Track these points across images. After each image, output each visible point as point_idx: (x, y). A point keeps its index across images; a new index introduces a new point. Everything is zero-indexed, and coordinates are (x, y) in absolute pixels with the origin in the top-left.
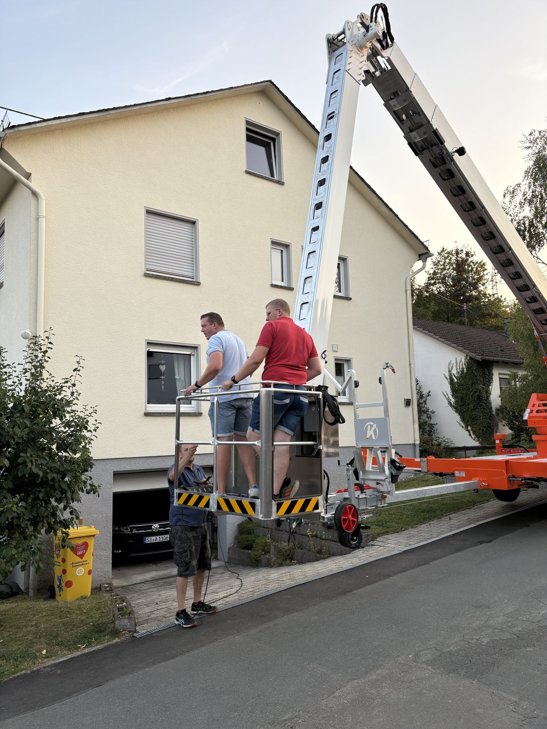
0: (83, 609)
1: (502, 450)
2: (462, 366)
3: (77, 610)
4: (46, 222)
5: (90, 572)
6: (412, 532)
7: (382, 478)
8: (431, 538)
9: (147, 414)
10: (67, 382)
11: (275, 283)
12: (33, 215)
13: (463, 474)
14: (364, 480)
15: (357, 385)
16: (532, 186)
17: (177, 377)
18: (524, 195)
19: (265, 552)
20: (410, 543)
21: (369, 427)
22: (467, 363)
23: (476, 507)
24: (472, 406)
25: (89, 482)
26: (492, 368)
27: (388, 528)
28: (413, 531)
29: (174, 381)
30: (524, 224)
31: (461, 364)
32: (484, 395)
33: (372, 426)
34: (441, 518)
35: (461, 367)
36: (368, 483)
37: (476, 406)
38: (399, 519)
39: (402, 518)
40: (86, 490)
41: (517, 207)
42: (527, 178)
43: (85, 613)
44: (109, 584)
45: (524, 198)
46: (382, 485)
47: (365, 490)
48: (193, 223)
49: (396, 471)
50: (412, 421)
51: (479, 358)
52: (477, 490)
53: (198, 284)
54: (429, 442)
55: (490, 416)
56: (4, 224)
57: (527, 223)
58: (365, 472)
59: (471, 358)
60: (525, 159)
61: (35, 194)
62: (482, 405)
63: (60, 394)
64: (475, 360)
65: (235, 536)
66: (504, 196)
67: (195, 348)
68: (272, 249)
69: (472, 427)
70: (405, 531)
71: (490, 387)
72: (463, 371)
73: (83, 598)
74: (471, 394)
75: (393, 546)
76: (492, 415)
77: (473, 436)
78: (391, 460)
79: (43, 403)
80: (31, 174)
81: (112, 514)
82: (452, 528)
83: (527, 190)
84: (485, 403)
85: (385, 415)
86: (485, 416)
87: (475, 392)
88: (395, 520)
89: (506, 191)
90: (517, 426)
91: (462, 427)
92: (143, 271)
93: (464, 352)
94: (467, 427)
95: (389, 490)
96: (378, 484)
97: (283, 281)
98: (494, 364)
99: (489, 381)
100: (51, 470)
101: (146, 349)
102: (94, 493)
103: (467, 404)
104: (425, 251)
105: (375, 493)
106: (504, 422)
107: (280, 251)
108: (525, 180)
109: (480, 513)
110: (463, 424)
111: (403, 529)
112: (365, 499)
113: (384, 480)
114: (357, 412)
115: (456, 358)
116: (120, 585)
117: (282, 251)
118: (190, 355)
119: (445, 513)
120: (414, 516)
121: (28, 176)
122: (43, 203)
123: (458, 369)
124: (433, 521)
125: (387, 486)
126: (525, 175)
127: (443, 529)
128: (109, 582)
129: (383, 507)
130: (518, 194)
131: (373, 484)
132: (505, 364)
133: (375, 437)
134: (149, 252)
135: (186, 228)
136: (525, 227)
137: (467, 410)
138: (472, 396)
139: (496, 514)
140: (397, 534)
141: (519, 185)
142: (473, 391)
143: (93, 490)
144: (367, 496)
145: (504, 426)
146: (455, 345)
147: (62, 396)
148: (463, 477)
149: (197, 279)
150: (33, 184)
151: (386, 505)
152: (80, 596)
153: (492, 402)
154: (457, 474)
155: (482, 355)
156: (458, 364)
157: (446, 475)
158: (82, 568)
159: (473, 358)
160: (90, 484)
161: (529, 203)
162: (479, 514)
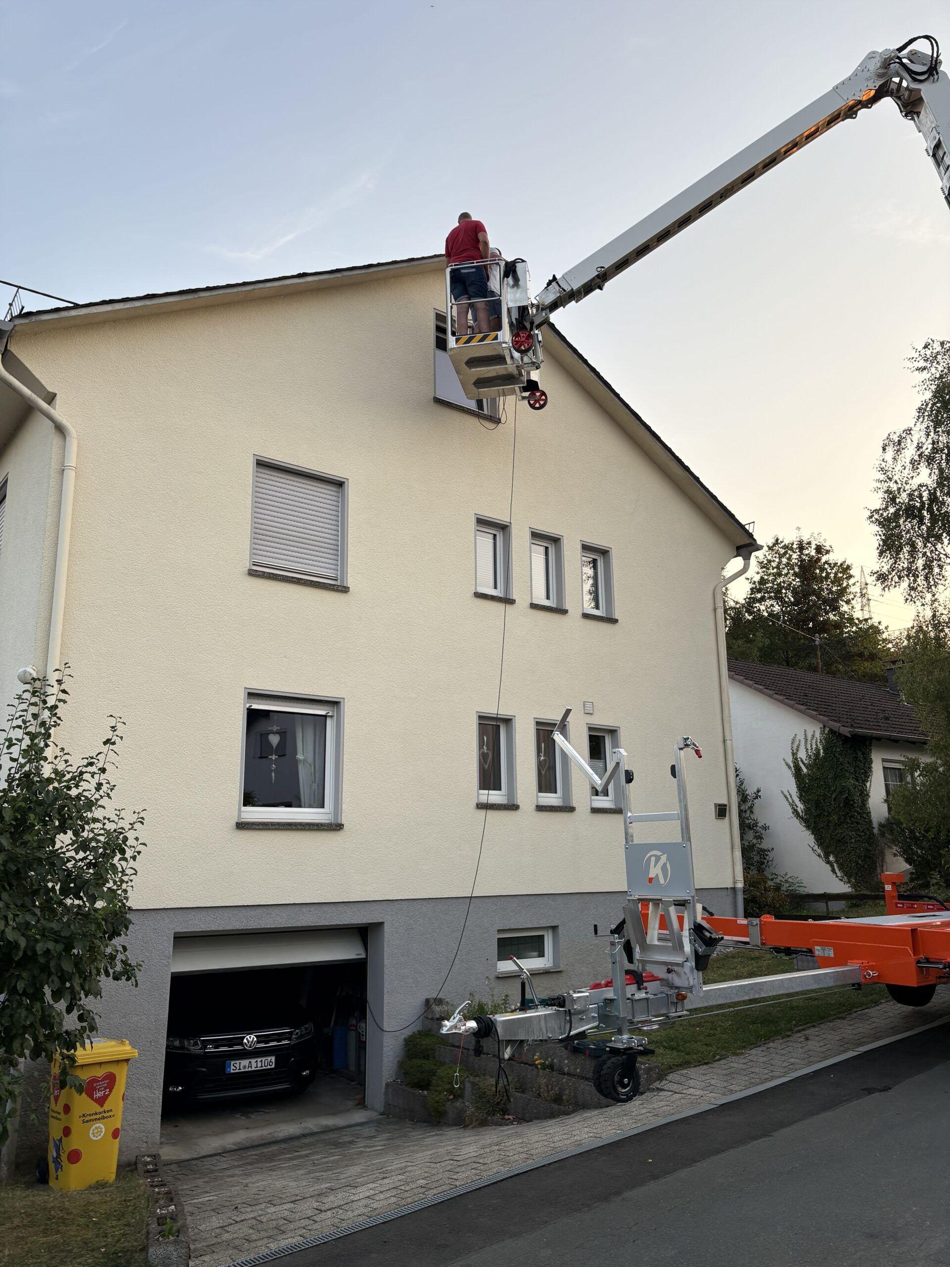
0: (92, 1214)
1: (897, 904)
2: (817, 745)
3: (81, 1216)
4: (76, 476)
5: (116, 1134)
6: (735, 1065)
7: (679, 959)
8: (773, 1078)
9: (242, 826)
10: (91, 764)
11: (482, 590)
12: (55, 465)
13: (830, 953)
14: (644, 962)
15: (629, 778)
16: (932, 434)
17: (300, 756)
18: (919, 447)
19: (454, 1096)
20: (732, 1087)
21: (653, 859)
22: (825, 739)
23: (854, 1015)
24: (835, 817)
25: (120, 956)
26: (871, 750)
27: (688, 1054)
28: (736, 1063)
29: (296, 762)
30: (921, 497)
31: (814, 741)
32: (857, 798)
33: (658, 859)
34: (788, 1036)
35: (814, 746)
36: (650, 968)
37: (842, 817)
38: (709, 1035)
39: (714, 1035)
40: (114, 973)
41: (907, 468)
42: (921, 419)
43: (95, 1223)
44: (154, 1156)
45: (919, 453)
46: (678, 974)
47: (645, 984)
48: (340, 484)
49: (704, 947)
50: (729, 846)
51: (846, 731)
52: (859, 984)
53: (345, 590)
54: (759, 883)
55: (869, 838)
56: (6, 481)
57: (925, 495)
58: (645, 947)
59: (832, 731)
60: (918, 388)
61: (60, 429)
62: (853, 816)
63: (77, 786)
64: (840, 734)
65: (399, 1062)
66: (884, 449)
67: (335, 704)
68: (478, 532)
69: (836, 857)
70: (722, 1062)
71: (868, 784)
72: (818, 754)
73: (100, 1185)
74: (834, 796)
75: (699, 1093)
76: (873, 834)
77: (839, 874)
78: (694, 926)
79: (41, 803)
80: (55, 395)
81: (167, 1016)
82: (812, 1059)
83: (923, 440)
84: (859, 813)
85: (683, 837)
86: (860, 836)
87: (841, 793)
88: (701, 1038)
89: (886, 442)
90: (919, 856)
91: (819, 856)
92: (247, 565)
93: (819, 721)
94: (827, 856)
95: (692, 983)
96: (669, 971)
97: (495, 587)
98: (874, 741)
99: (866, 772)
100: (43, 935)
101: (245, 705)
102: (128, 979)
103: (826, 813)
104: (747, 541)
105: (665, 989)
106: (895, 849)
107: (491, 536)
108: (918, 424)
109: (863, 1028)
110: (819, 851)
111: (718, 1057)
112: (645, 1002)
113: (681, 965)
114: (630, 831)
115: (805, 731)
116: (174, 1158)
117: (495, 536)
118: (325, 716)
119: (795, 1026)
120: (738, 1029)
121: (51, 398)
122: (73, 445)
123: (809, 751)
124: (773, 1041)
125: (688, 976)
126: (918, 414)
127: (793, 1060)
128: (153, 1151)
129: (680, 1017)
130: (908, 446)
131: (660, 972)
132: (893, 743)
133: (665, 881)
134: (258, 534)
135: (326, 492)
136: (923, 503)
137: (828, 825)
138: (835, 800)
139: (894, 1030)
140: (705, 1067)
141: (909, 431)
142: (838, 791)
143: (128, 973)
144: (649, 996)
145: (895, 855)
146: (803, 707)
147: (80, 790)
148: (829, 958)
149: (342, 580)
150: (59, 412)
151: (685, 1012)
152: (93, 1181)
153: (872, 810)
154: (818, 951)
155: (852, 726)
156: (809, 742)
157: (796, 952)
158: (102, 1126)
159: (836, 732)
160: (122, 961)
161: (927, 461)
162: (861, 1030)
